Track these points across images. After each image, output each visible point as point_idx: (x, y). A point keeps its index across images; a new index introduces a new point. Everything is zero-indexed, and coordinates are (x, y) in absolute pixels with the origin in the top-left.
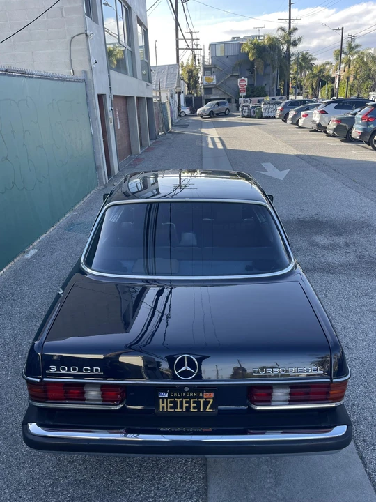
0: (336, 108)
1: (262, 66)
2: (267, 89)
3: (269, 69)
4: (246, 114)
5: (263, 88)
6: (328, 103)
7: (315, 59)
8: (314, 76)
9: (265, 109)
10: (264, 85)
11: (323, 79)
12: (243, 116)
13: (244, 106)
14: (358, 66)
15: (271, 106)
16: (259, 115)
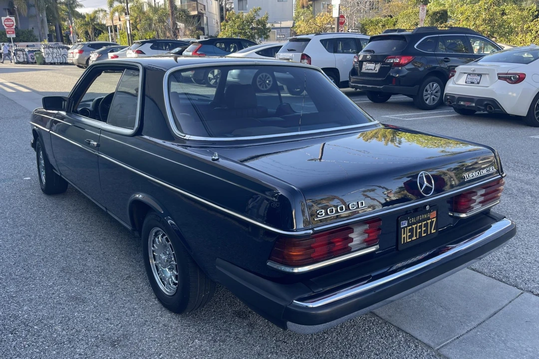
0: (152, 48)
1: (24, 6)
2: (36, 33)
3: (34, 11)
4: (21, 60)
5: (30, 32)
6: (143, 43)
7: (81, 6)
8: (87, 24)
9: (48, 54)
10: (30, 28)
11: (97, 27)
12: (18, 63)
13: (16, 50)
14: (136, 15)
15: (55, 51)
16: (40, 61)
